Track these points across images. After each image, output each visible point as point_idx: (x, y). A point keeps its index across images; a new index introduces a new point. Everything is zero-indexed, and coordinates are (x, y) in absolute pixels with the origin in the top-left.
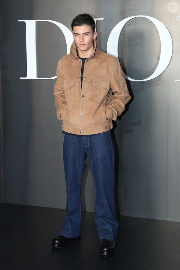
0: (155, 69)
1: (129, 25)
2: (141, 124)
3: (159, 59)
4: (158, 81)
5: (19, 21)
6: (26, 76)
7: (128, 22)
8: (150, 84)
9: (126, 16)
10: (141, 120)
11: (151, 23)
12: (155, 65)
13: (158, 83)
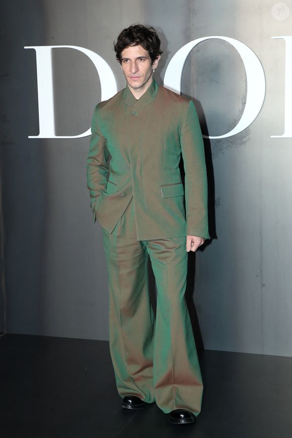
0: (240, 119)
1: (198, 51)
2: (219, 204)
3: (245, 103)
4: (244, 137)
5: (25, 48)
6: (38, 133)
7: (195, 47)
8: (232, 143)
9: (192, 38)
10: (220, 199)
11: (232, 48)
12: (239, 113)
13: (244, 140)
